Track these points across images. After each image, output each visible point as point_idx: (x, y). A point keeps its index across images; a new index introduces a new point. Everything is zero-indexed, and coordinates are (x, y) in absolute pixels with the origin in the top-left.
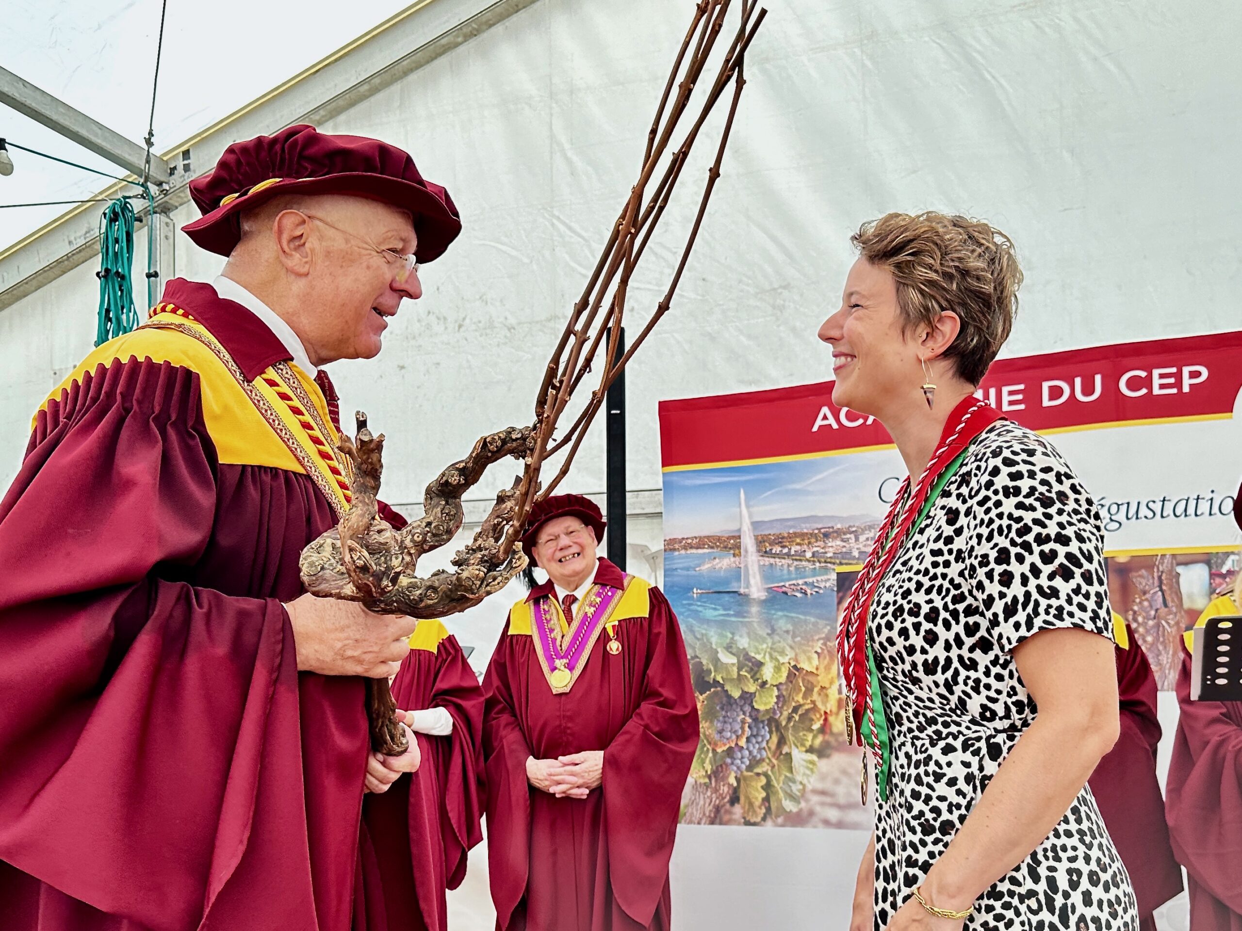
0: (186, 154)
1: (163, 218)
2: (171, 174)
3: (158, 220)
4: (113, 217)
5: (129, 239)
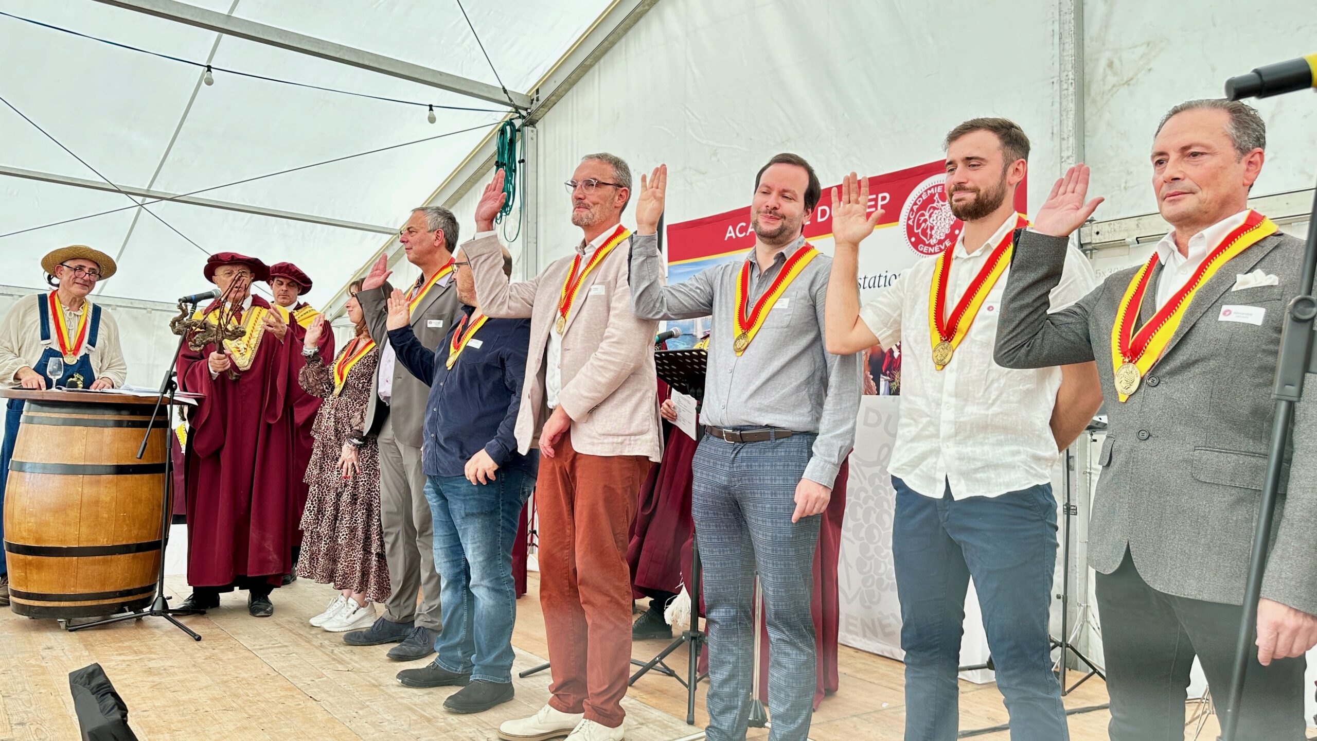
0: (537, 91)
1: (530, 128)
2: (532, 103)
3: (528, 130)
4: (503, 132)
5: (512, 142)
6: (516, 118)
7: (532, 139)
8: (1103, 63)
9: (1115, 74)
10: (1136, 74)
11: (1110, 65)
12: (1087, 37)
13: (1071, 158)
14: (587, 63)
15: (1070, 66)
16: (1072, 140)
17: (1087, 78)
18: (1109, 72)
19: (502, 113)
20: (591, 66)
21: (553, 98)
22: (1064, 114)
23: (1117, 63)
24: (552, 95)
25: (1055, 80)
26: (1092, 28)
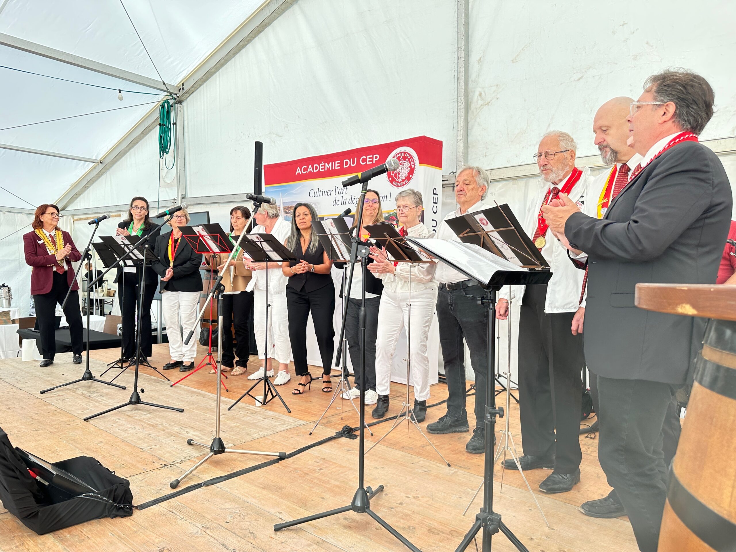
0: (183, 84)
1: (179, 105)
2: (180, 91)
4: (163, 106)
5: (168, 112)
6: (170, 99)
7: (180, 111)
8: (477, 93)
9: (482, 99)
10: (491, 100)
11: (480, 95)
12: (470, 80)
13: (462, 140)
14: (212, 71)
15: (462, 94)
16: (462, 131)
17: (470, 100)
18: (479, 98)
19: (162, 96)
20: (215, 73)
21: (192, 89)
22: (459, 118)
23: (483, 94)
24: (192, 87)
25: (455, 100)
26: (473, 76)
